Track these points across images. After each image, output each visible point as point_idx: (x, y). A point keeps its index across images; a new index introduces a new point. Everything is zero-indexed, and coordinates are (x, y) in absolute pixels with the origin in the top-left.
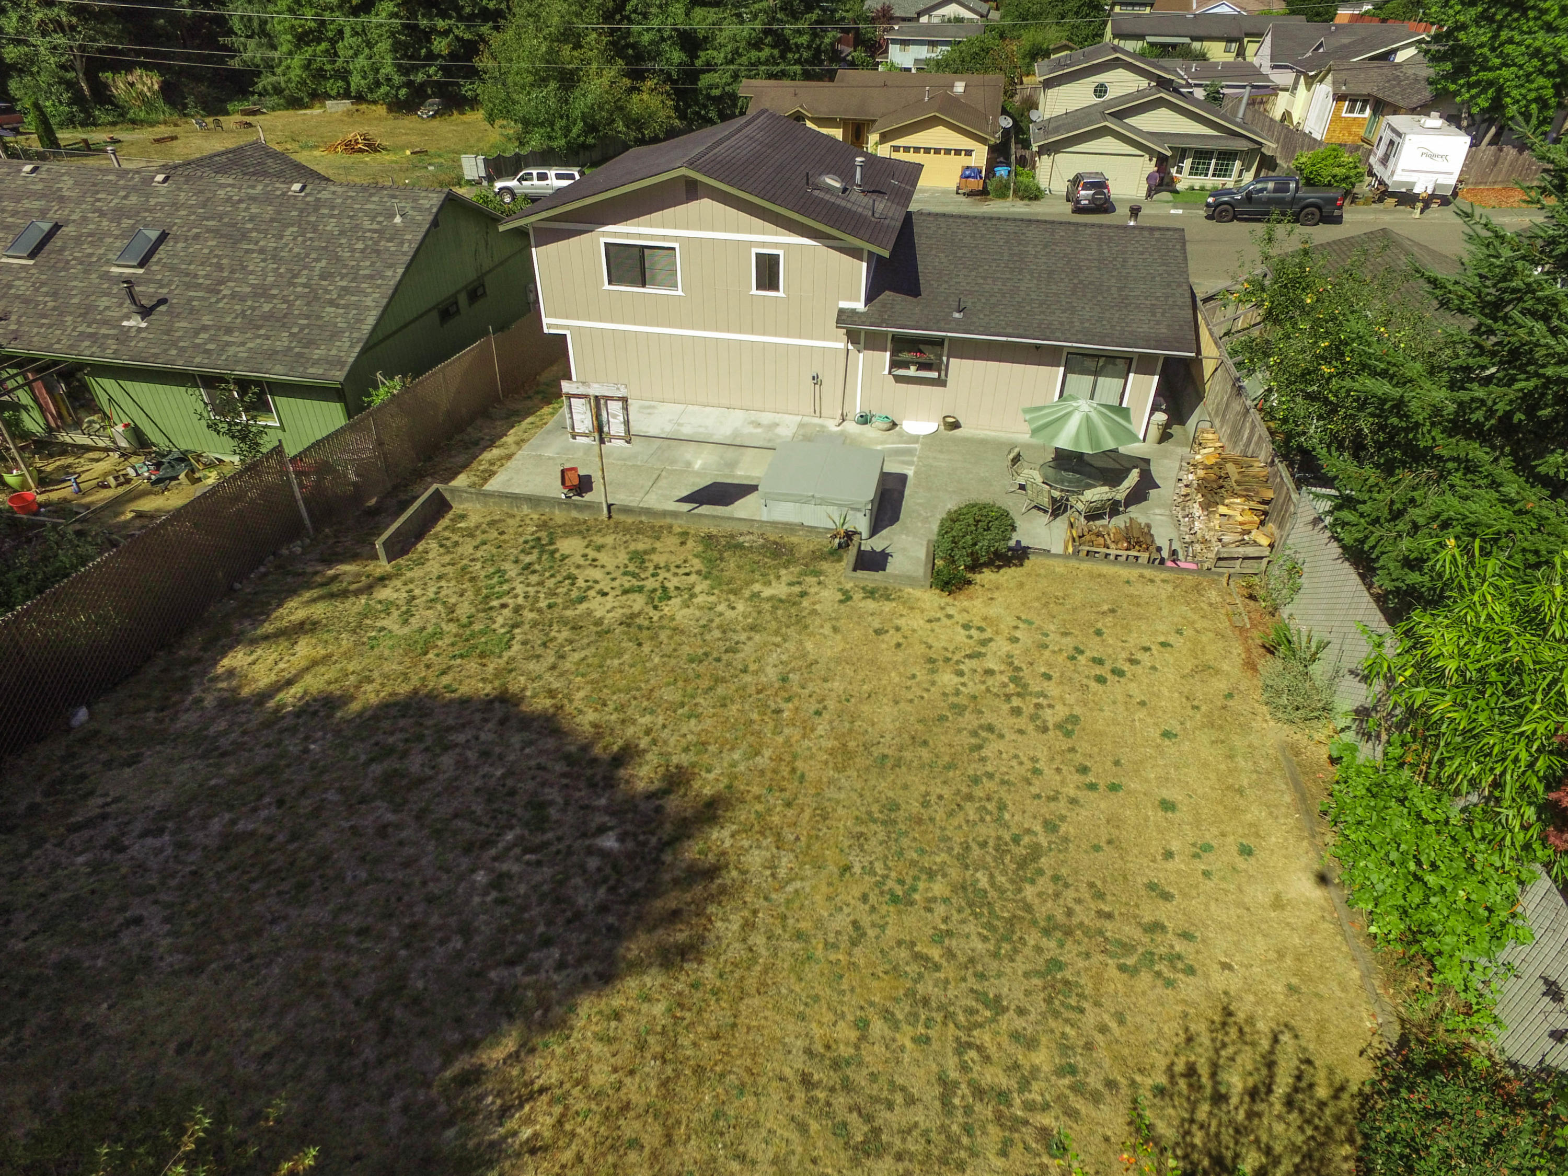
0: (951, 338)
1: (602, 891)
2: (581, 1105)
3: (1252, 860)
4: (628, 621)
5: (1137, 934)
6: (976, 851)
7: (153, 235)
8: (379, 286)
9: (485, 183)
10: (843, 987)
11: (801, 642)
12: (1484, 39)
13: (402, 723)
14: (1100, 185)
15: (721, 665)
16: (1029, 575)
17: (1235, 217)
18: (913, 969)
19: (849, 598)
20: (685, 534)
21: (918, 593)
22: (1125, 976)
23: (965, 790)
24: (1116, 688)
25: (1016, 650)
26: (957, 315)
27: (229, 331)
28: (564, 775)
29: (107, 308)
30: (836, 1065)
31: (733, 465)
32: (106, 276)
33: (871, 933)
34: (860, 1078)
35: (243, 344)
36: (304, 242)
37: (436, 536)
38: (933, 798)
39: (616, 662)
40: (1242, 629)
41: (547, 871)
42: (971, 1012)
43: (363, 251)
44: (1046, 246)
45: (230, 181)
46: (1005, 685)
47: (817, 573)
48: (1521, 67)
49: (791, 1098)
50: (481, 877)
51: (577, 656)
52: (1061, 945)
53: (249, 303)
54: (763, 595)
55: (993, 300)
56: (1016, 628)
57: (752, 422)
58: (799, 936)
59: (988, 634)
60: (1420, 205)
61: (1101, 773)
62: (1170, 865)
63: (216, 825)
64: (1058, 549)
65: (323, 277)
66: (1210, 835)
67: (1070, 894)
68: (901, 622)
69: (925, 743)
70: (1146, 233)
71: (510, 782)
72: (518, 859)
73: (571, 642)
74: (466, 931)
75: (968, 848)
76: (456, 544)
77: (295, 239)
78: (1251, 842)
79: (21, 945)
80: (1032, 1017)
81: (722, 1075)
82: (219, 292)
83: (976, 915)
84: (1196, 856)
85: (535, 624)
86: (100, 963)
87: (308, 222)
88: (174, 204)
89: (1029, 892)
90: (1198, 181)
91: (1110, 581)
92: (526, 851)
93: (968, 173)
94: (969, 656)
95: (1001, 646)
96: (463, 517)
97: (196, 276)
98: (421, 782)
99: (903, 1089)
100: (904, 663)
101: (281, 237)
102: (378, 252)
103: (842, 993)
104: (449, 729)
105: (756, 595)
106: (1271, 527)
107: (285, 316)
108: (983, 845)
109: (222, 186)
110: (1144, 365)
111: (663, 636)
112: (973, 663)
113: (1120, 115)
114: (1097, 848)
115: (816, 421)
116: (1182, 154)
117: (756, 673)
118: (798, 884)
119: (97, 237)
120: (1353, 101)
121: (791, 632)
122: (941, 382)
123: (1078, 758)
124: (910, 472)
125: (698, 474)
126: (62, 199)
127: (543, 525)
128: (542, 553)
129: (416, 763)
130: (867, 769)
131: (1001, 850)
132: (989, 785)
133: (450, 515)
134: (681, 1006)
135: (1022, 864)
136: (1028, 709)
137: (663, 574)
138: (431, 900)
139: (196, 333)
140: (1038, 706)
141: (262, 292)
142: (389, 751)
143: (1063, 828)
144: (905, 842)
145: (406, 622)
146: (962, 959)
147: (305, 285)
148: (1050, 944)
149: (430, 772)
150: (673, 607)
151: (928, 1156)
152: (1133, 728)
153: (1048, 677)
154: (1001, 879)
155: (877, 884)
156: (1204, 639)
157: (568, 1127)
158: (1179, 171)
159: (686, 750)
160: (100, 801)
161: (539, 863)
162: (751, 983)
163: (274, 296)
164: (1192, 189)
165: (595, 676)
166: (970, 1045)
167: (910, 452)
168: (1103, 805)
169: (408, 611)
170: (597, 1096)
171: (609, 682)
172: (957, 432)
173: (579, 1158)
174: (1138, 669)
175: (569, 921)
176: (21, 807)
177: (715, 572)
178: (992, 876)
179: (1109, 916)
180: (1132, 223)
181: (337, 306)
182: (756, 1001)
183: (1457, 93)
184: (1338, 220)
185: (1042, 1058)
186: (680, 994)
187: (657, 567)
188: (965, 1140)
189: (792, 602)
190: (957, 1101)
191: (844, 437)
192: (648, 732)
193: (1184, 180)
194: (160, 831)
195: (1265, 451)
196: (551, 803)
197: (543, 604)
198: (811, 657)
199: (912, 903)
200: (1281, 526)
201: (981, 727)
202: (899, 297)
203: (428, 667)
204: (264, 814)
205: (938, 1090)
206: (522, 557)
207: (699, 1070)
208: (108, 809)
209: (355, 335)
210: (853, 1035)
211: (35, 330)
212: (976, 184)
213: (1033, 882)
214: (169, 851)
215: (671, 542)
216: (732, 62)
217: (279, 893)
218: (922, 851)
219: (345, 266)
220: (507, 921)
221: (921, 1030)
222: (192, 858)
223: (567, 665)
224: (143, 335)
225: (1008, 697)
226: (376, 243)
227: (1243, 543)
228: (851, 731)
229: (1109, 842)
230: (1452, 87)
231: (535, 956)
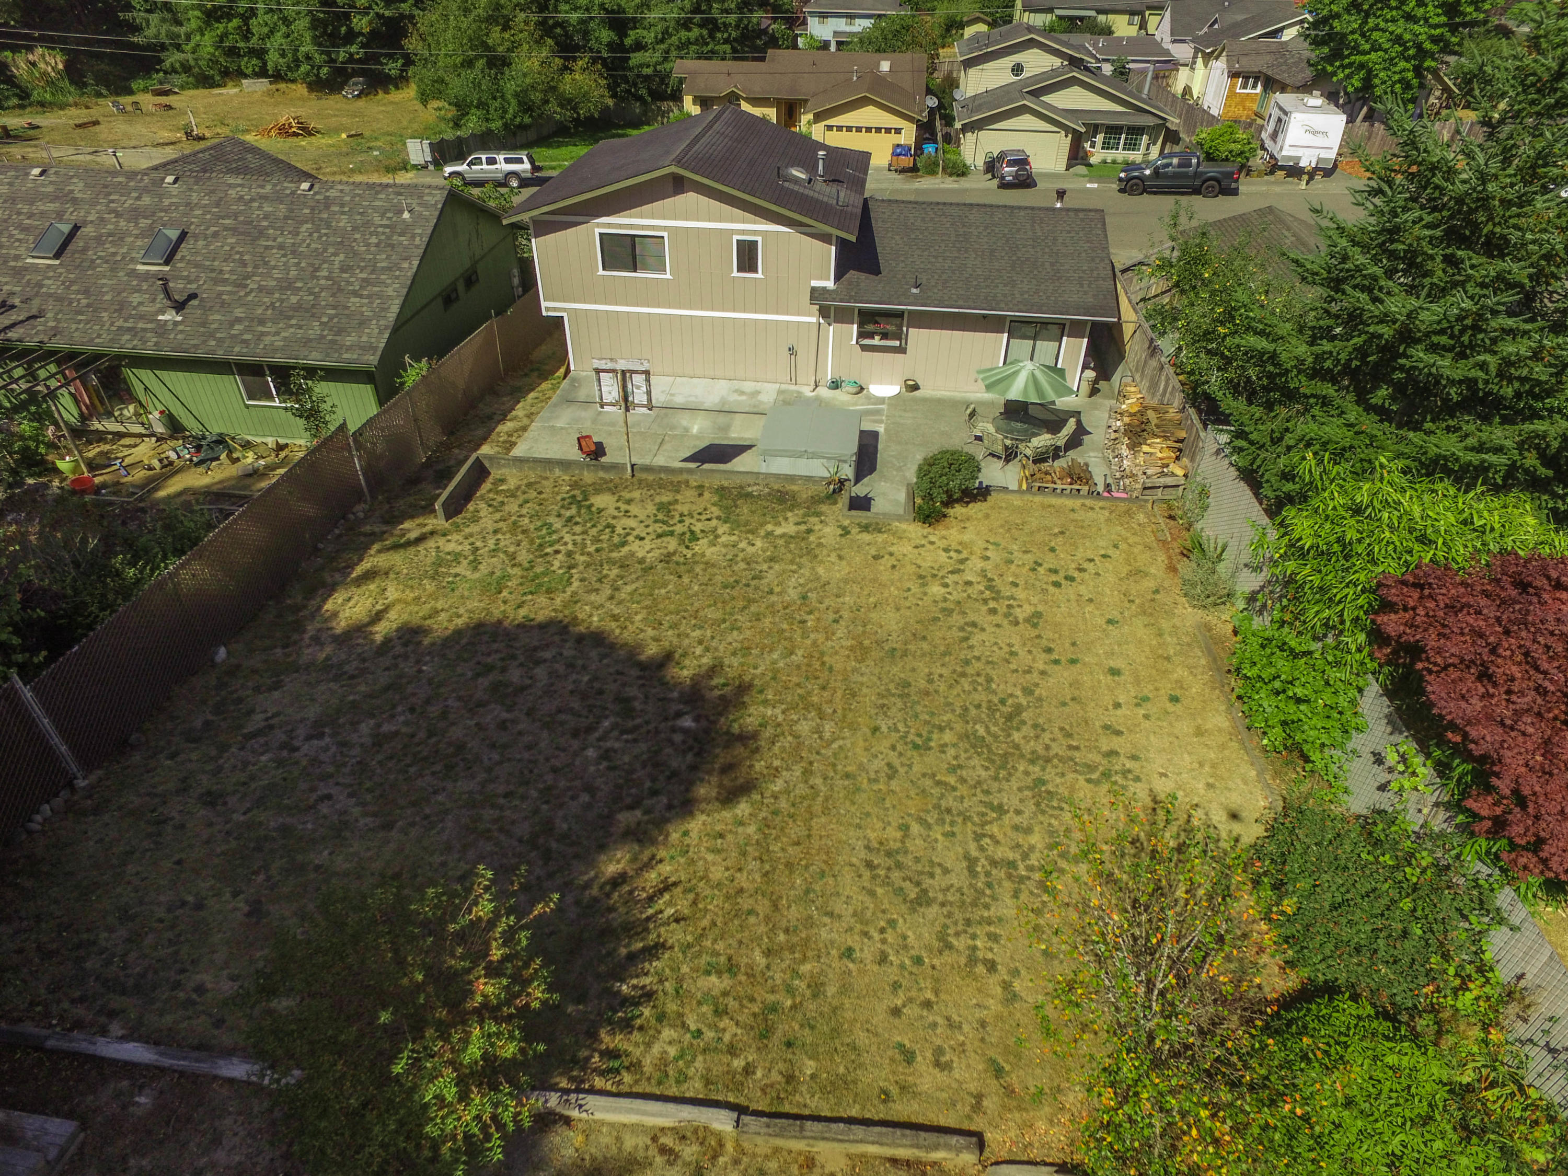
0: (910, 312)
2: (708, 892)
3: (1179, 705)
4: (667, 558)
5: (1097, 758)
6: (973, 712)
7: (173, 234)
8: (397, 277)
9: (431, 167)
10: (888, 805)
11: (813, 569)
12: (1356, 26)
13: (495, 646)
14: (1022, 162)
15: (750, 590)
16: (992, 508)
17: (1144, 191)
18: (936, 791)
19: (848, 533)
20: (700, 487)
21: (904, 526)
22: (1091, 786)
23: (959, 669)
24: (1069, 590)
25: (988, 566)
26: (914, 291)
27: (262, 322)
28: (639, 678)
29: (140, 304)
30: (889, 854)
31: (726, 428)
32: (133, 273)
33: (902, 770)
34: (908, 861)
35: (277, 333)
36: (320, 238)
37: (482, 498)
38: (936, 677)
39: (663, 591)
40: (1164, 542)
41: (643, 746)
42: (983, 815)
43: (377, 245)
44: (986, 228)
45: (239, 181)
46: (982, 593)
47: (818, 514)
48: (1386, 51)
49: (860, 876)
50: (591, 753)
51: (629, 588)
52: (1043, 769)
53: (277, 295)
54: (776, 533)
55: (944, 276)
56: (987, 549)
57: (736, 391)
58: (847, 776)
59: (964, 555)
60: (1305, 177)
61: (1063, 651)
62: (1119, 712)
63: (365, 728)
64: (1014, 486)
65: (343, 270)
66: (1148, 690)
67: (1046, 737)
68: (893, 549)
69: (924, 638)
70: (1072, 214)
71: (597, 685)
72: (617, 739)
73: (622, 578)
74: (590, 789)
75: (966, 709)
76: (503, 503)
77: (311, 235)
78: (1178, 693)
79: (242, 818)
80: (1026, 815)
81: (807, 867)
82: (246, 286)
83: (979, 754)
84: (1137, 705)
85: (588, 565)
86: (310, 826)
87: (321, 220)
88: (188, 204)
89: (1016, 736)
90: (1110, 155)
91: (1058, 510)
92: (623, 733)
93: (899, 151)
94: (952, 572)
95: (976, 563)
96: (502, 481)
97: (221, 272)
98: (523, 689)
99: (940, 865)
100: (900, 580)
101: (298, 234)
102: (392, 246)
103: (887, 809)
104: (535, 649)
105: (769, 534)
106: (1185, 461)
107: (313, 306)
108: (978, 706)
109: (230, 186)
110: (1075, 330)
111: (698, 569)
112: (955, 577)
113: (1036, 94)
114: (1064, 704)
115: (793, 387)
116: (1094, 129)
117: (780, 594)
118: (841, 742)
119: (118, 237)
120: (1246, 78)
121: (804, 560)
122: (902, 350)
123: (1044, 643)
124: (881, 429)
125: (697, 437)
126: (75, 201)
127: (574, 485)
128: (580, 508)
129: (515, 675)
130: (882, 659)
131: (992, 709)
132: (978, 665)
133: (490, 479)
134: (768, 826)
135: (1009, 718)
136: (1002, 608)
137: (688, 521)
138: (555, 770)
139: (231, 325)
140: (1009, 606)
141: (287, 286)
142: (490, 668)
143: (1037, 692)
144: (919, 708)
145: (475, 569)
146: (972, 783)
147: (327, 278)
148: (1036, 769)
149: (529, 682)
150: (701, 546)
151: (963, 902)
152: (1084, 619)
153: (1016, 585)
154: (994, 729)
155: (901, 738)
156: (1136, 550)
157: (701, 906)
158: (1093, 146)
159: (734, 654)
160: (262, 716)
161: (635, 741)
162: (817, 808)
163: (300, 289)
164: (1105, 162)
165: (648, 603)
166: (984, 835)
167: (878, 412)
168: (1066, 674)
169: (475, 560)
170: (719, 885)
171: (661, 606)
172: (916, 393)
173: (714, 924)
174: (1086, 576)
175: (669, 778)
176: (198, 723)
177: (733, 517)
178: (987, 727)
179: (1077, 748)
180: (1058, 205)
181: (361, 296)
182: (823, 820)
183: (1334, 74)
184: (1235, 192)
185: (1036, 839)
186: (765, 819)
187: (681, 515)
188: (988, 892)
189: (803, 537)
190: (979, 869)
191: (818, 400)
192: (700, 642)
193: (1097, 155)
194: (321, 736)
195: (1178, 400)
196: (635, 698)
197: (591, 549)
198: (823, 580)
199: (930, 748)
200: (1192, 460)
201: (966, 624)
202: (863, 276)
203: (505, 602)
204: (402, 718)
205: (965, 864)
206: (563, 512)
207: (789, 865)
208: (272, 722)
209: (382, 322)
210: (899, 835)
211: (74, 326)
212: (907, 162)
213: (1018, 729)
214: (334, 749)
215: (690, 494)
216: (662, 41)
217: (433, 773)
218: (933, 714)
219: (363, 260)
220: (621, 781)
221: (948, 828)
222: (353, 753)
223: (623, 594)
224: (180, 328)
225: (985, 601)
226: (389, 238)
227: (1163, 475)
228: (864, 632)
229: (1073, 699)
230: (1330, 69)
231: (648, 802)
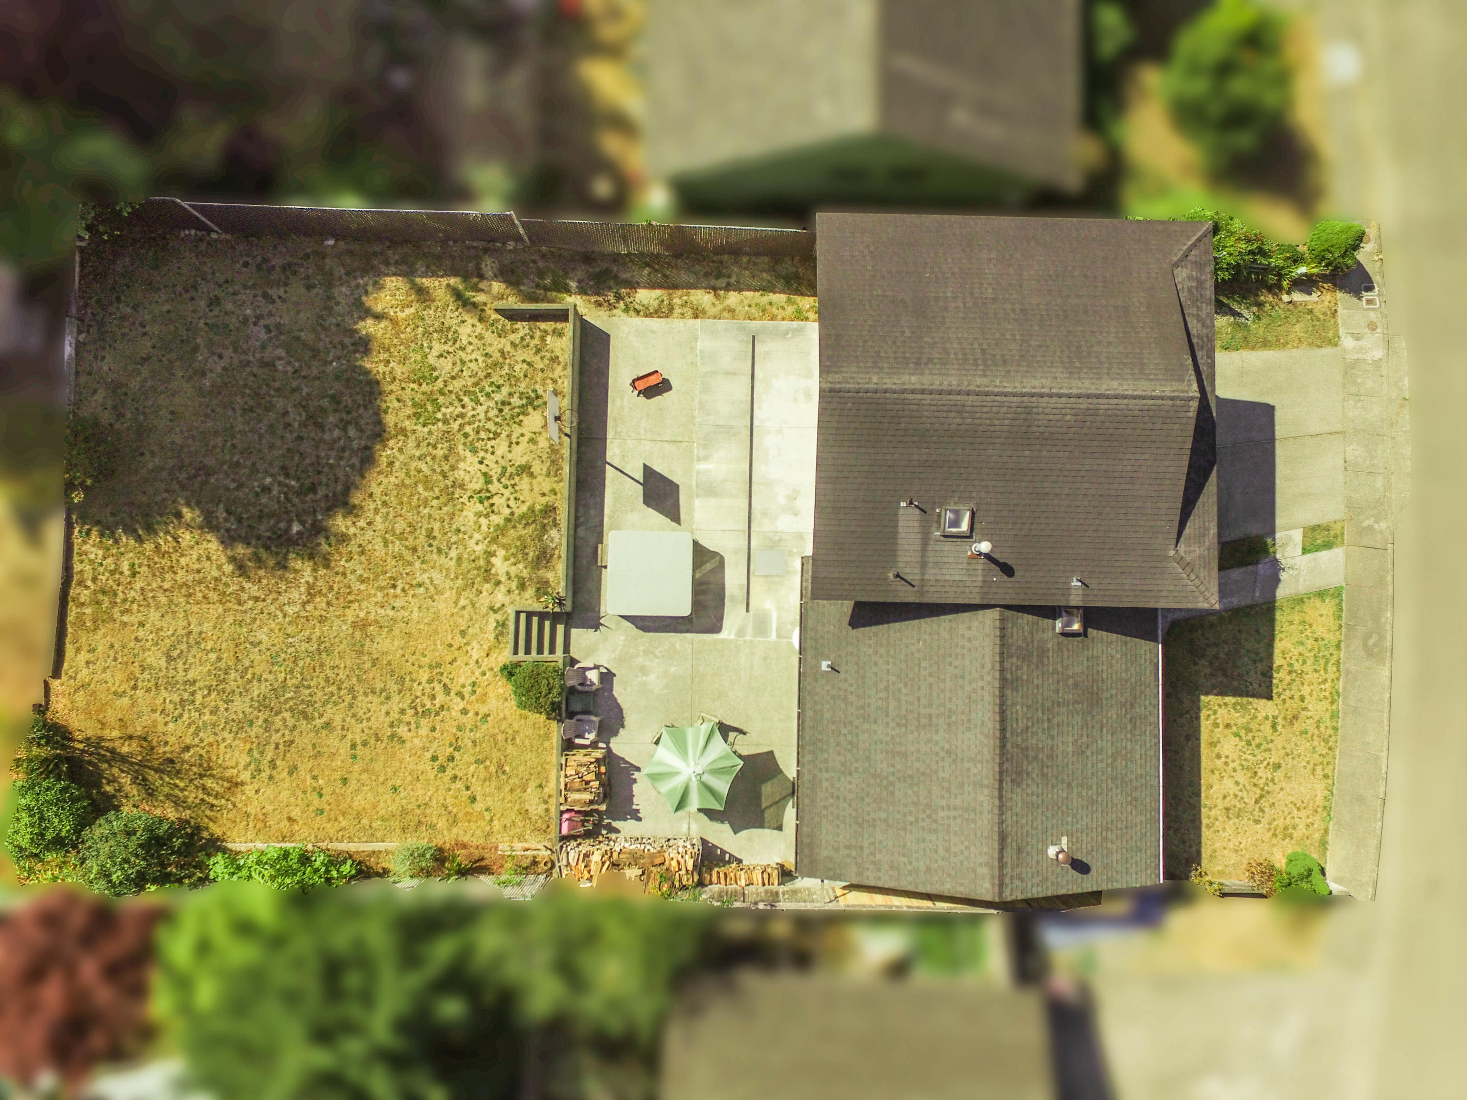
1: (268, 534)
2: (174, 559)
3: (314, 814)
4: (455, 485)
11: (451, 589)
16: (536, 723)
19: (495, 612)
20: (554, 493)
21: (506, 654)
23: (343, 686)
24: (429, 766)
25: (455, 713)
26: (824, 664)
30: (197, 643)
31: (713, 493)
34: (193, 652)
40: (497, 849)
46: (423, 705)
47: (520, 588)
49: (183, 629)
50: (268, 480)
54: (493, 560)
56: (477, 714)
59: (468, 697)
61: (365, 752)
63: (277, 352)
66: (329, 798)
68: (475, 645)
71: (326, 470)
72: (280, 493)
76: (526, 347)
78: (326, 816)
81: (190, 603)
84: (315, 790)
85: (446, 432)
86: (199, 359)
89: (286, 714)
91: (543, 775)
92: (285, 494)
94: (444, 686)
95: (458, 704)
96: (559, 336)
99: (191, 667)
100: (434, 650)
112: (439, 688)
114: (314, 746)
123: (374, 742)
124: (726, 635)
125: (689, 471)
128: (523, 406)
132: (348, 699)
133: (559, 326)
135: (304, 713)
136: (406, 718)
137: (508, 491)
140: (409, 723)
143: (325, 731)
145: (439, 357)
148: (260, 722)
150: (474, 507)
153: (433, 729)
155: (282, 650)
157: (166, 555)
160: (282, 293)
161: (279, 502)
167: (761, 633)
168: (343, 751)
169: (450, 353)
170: (178, 562)
174: (446, 781)
175: (249, 526)
176: (273, 262)
177: (510, 524)
179: (277, 747)
188: (175, 689)
189: (488, 577)
190: (188, 686)
194: (269, 332)
197: (465, 430)
203: (401, 390)
205: (191, 680)
206: (516, 396)
207: (191, 594)
208: (277, 300)
213: (292, 716)
214: (259, 343)
215: (544, 486)
217: (247, 402)
218: (303, 667)
222: (258, 355)
225: (413, 707)
228: (381, 626)
229: (319, 752)
231: (232, 519)
